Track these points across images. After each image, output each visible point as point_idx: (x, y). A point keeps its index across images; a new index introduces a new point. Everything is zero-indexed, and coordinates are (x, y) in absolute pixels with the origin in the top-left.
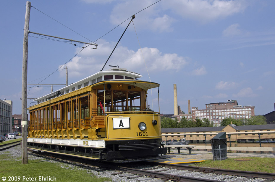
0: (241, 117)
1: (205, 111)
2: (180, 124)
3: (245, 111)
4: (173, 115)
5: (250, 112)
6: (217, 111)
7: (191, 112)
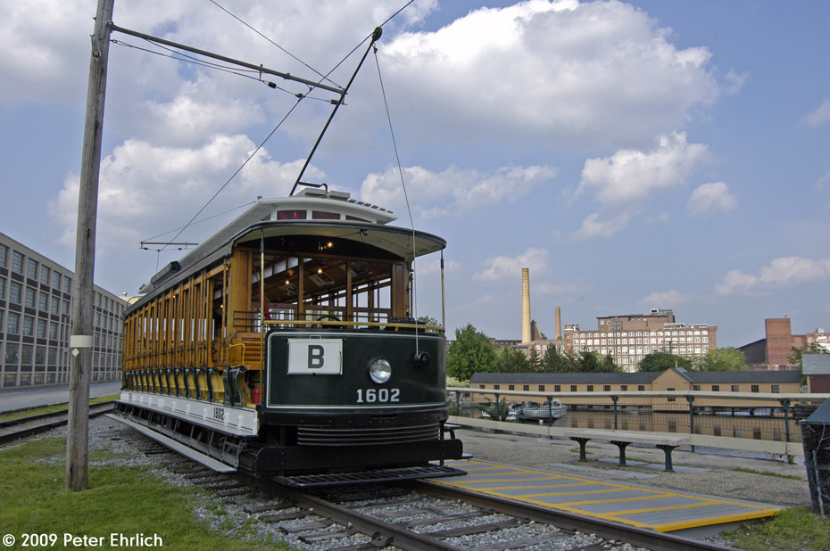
0: (683, 350)
1: (596, 335)
2: (542, 364)
3: (693, 336)
4: (521, 342)
5: (705, 340)
6: (624, 334)
7: (563, 336)
